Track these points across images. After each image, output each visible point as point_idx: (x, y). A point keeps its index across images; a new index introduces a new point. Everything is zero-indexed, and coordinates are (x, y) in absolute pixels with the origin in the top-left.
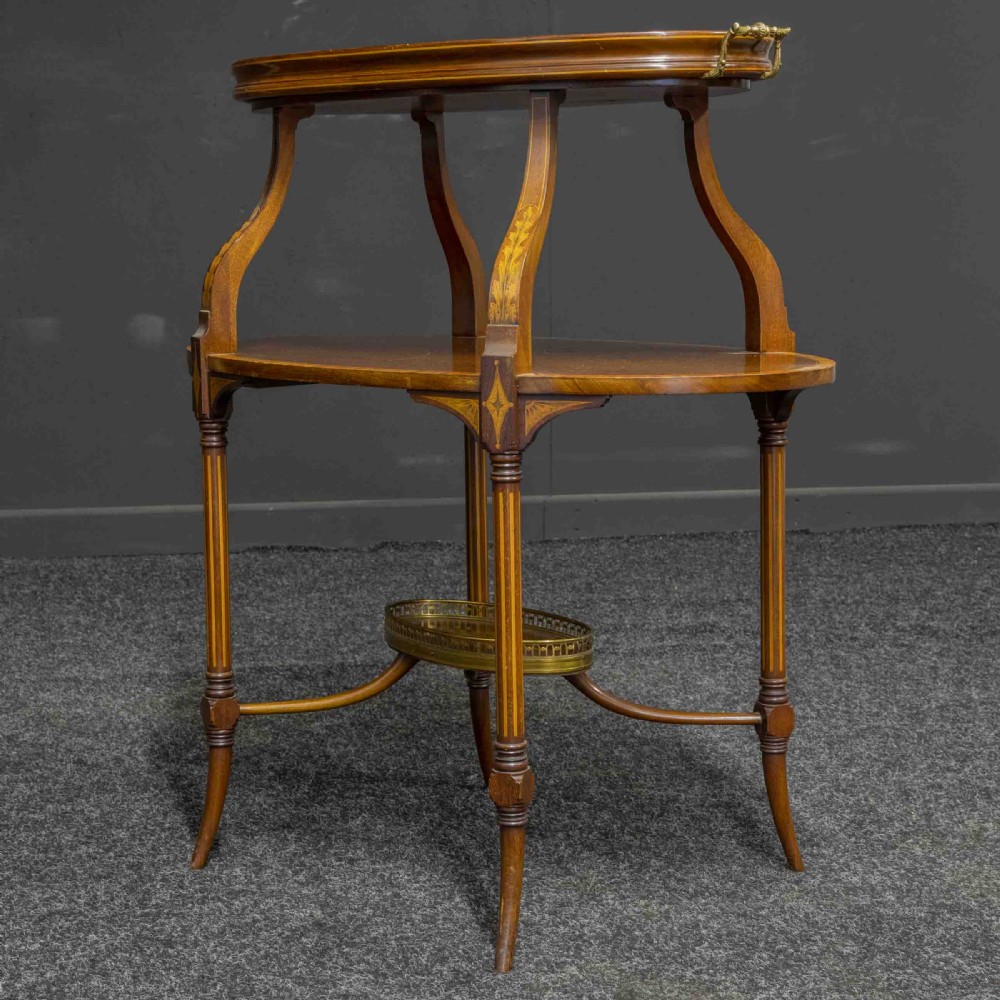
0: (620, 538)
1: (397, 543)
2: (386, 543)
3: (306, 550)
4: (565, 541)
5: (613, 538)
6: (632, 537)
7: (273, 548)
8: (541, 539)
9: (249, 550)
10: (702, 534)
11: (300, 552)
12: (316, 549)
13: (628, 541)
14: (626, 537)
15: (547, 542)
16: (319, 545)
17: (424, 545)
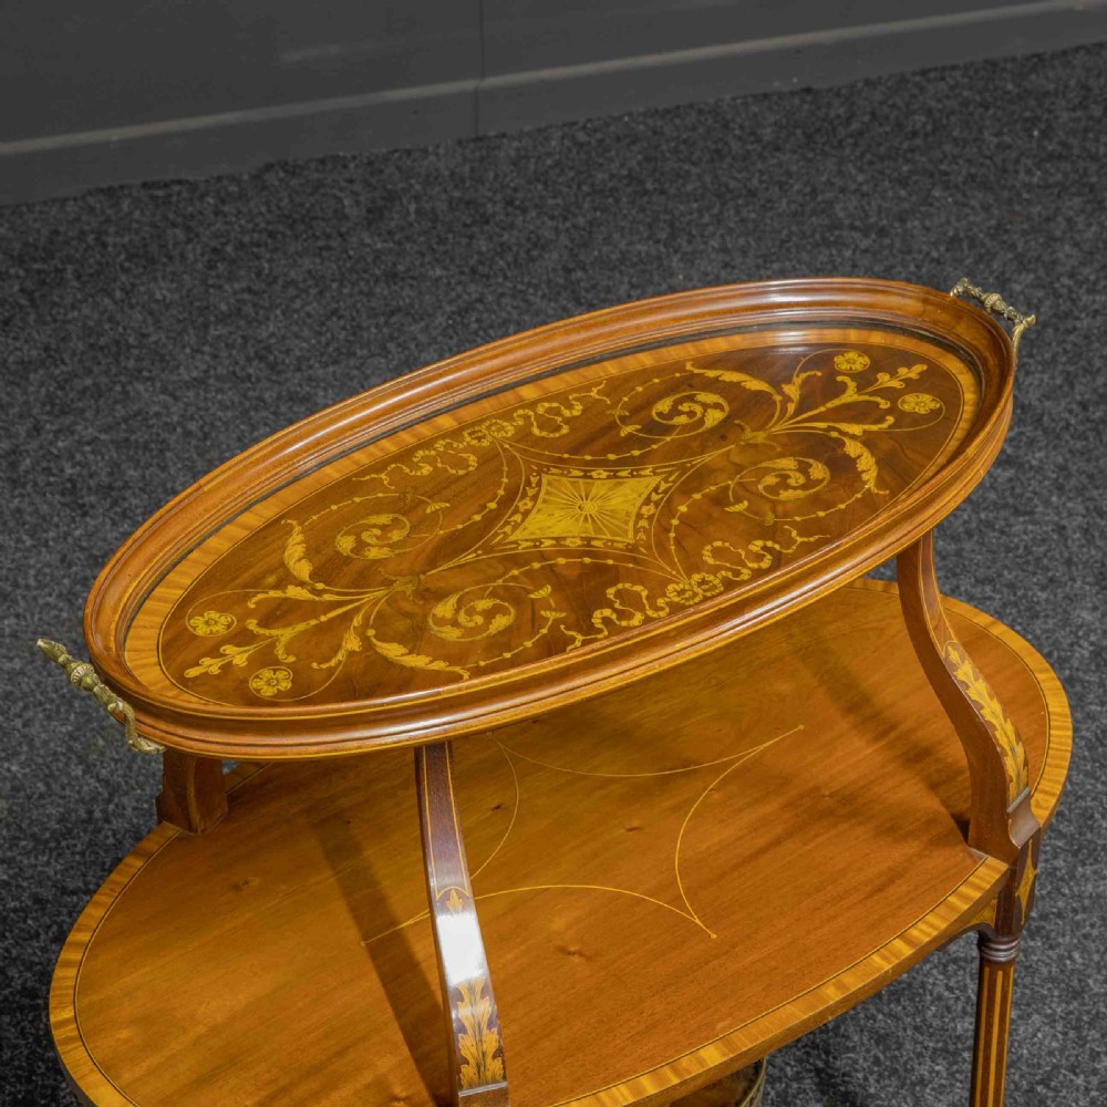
0: (574, 124)
1: (286, 164)
2: (272, 166)
3: (166, 185)
4: (504, 135)
5: (565, 125)
6: (590, 120)
7: (122, 187)
8: (473, 136)
9: (90, 193)
10: (678, 108)
11: (159, 188)
12: (180, 182)
13: (584, 127)
14: (582, 121)
15: (479, 139)
16: (183, 176)
17: (322, 162)
